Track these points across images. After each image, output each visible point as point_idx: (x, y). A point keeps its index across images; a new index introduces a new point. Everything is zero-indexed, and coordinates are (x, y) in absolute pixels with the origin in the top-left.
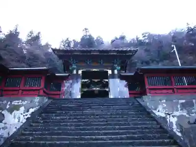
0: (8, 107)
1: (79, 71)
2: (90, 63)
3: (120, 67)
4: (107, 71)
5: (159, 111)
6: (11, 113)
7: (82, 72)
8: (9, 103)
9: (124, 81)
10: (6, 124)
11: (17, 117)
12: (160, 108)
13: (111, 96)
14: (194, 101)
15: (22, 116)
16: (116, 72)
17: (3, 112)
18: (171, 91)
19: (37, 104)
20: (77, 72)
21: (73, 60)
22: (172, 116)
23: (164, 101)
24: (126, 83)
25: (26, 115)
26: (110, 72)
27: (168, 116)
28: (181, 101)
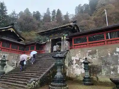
2: (54, 35)
5: (76, 57)
14: (97, 50)
16: (65, 37)
20: (49, 40)
23: (80, 51)
26: (62, 38)
27: (81, 59)
28: (89, 51)
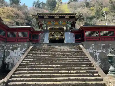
0: (11, 48)
1: (48, 28)
2: (54, 23)
3: (71, 26)
4: (64, 28)
5: (90, 50)
6: (13, 51)
7: (50, 28)
8: (11, 46)
9: (73, 34)
10: (11, 56)
11: (16, 53)
12: (91, 48)
13: (65, 42)
14: (110, 45)
15: (19, 52)
16: (68, 28)
17: (9, 51)
18: (98, 39)
19: (27, 46)
20: (47, 28)
21: (44, 21)
22: (97, 52)
23: (94, 45)
24: (74, 34)
25: (22, 52)
26: (65, 28)
27: (95, 52)
28: (103, 45)
